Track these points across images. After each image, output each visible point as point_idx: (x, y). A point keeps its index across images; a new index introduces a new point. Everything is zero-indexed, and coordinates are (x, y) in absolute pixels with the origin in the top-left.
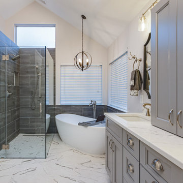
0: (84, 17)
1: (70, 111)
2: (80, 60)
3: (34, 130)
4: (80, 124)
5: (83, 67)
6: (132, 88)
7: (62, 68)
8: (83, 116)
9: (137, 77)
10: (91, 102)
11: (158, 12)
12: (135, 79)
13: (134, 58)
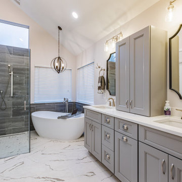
0: (60, 28)
1: (44, 108)
2: (57, 64)
3: (5, 131)
4: (59, 118)
5: (59, 70)
6: (99, 88)
7: (36, 68)
8: (56, 111)
9: (103, 81)
10: (65, 99)
11: (120, 46)
12: (101, 82)
13: (99, 67)
